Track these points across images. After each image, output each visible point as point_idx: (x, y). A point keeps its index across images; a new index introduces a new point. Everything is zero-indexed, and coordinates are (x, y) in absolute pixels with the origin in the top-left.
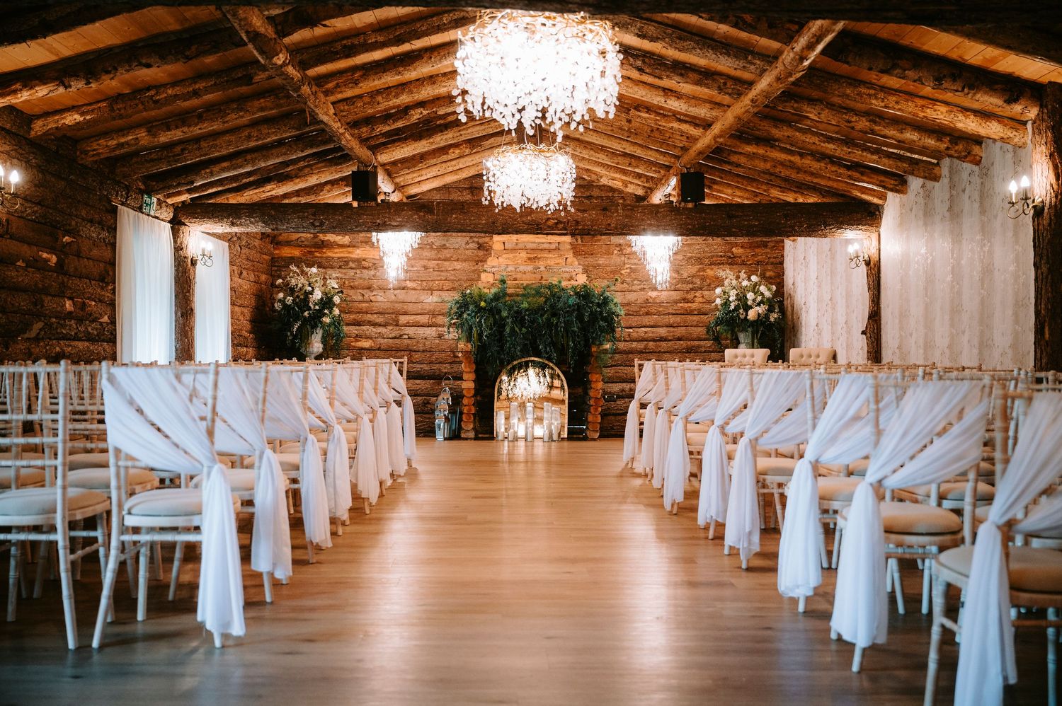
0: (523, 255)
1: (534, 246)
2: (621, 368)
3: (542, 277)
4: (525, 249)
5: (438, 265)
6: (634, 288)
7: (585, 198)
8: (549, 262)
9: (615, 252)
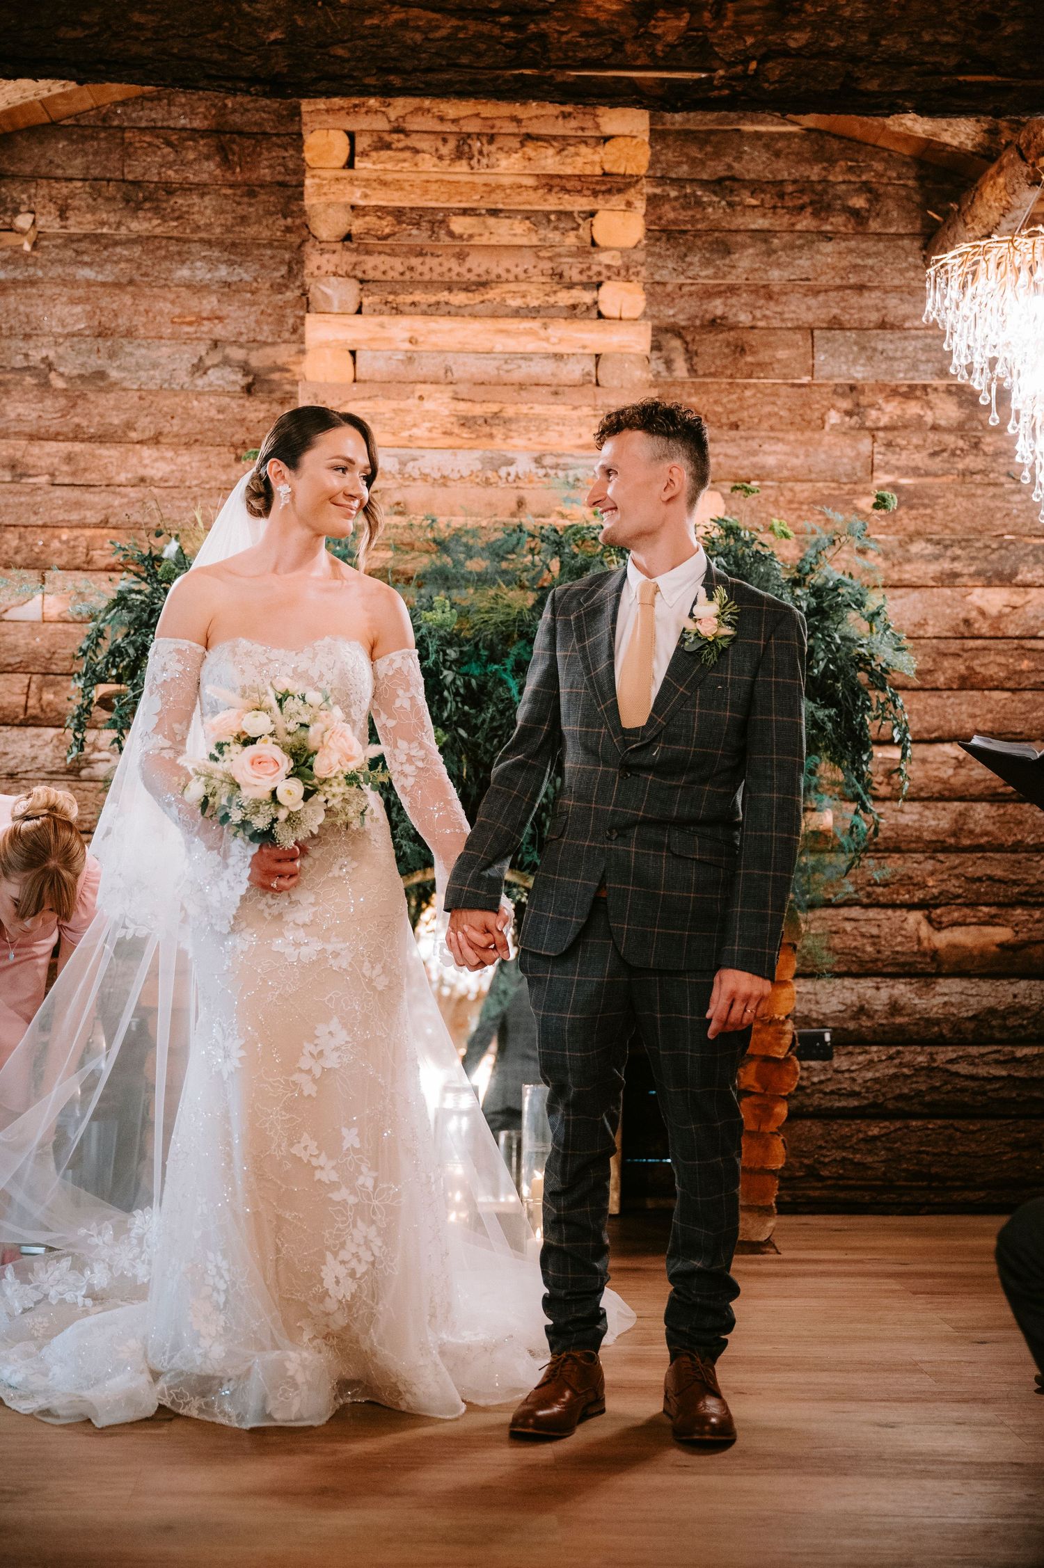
0: (439, 404)
1: (487, 368)
2: (855, 912)
3: (521, 503)
4: (445, 379)
5: (69, 459)
6: (910, 572)
7: (704, 184)
8: (551, 437)
9: (834, 418)
